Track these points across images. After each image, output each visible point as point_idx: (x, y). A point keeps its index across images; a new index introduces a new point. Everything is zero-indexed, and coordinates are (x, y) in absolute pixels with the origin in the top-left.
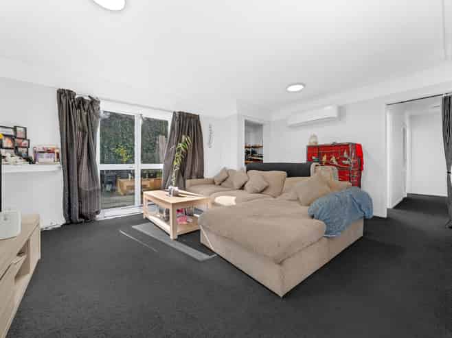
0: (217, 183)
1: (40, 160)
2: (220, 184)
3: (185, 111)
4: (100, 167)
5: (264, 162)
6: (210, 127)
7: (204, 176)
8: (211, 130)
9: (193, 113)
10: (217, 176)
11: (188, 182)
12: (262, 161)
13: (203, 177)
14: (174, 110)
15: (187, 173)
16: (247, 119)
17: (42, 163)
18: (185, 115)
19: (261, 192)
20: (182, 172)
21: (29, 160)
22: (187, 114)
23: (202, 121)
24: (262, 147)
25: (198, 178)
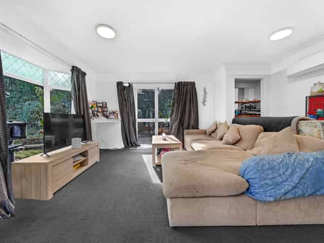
0: (208, 134)
1: (110, 117)
2: (210, 135)
3: (183, 81)
4: (138, 120)
5: (261, 116)
6: (204, 90)
7: (199, 127)
8: (205, 92)
9: (189, 81)
10: (210, 128)
11: (185, 131)
12: (260, 115)
13: (198, 129)
14: (175, 82)
15: (185, 125)
16: (236, 77)
17: (111, 118)
18: (183, 84)
19: (234, 144)
20: (181, 123)
21: (107, 117)
22: (185, 82)
23: (197, 86)
24: (260, 101)
25: (193, 129)
